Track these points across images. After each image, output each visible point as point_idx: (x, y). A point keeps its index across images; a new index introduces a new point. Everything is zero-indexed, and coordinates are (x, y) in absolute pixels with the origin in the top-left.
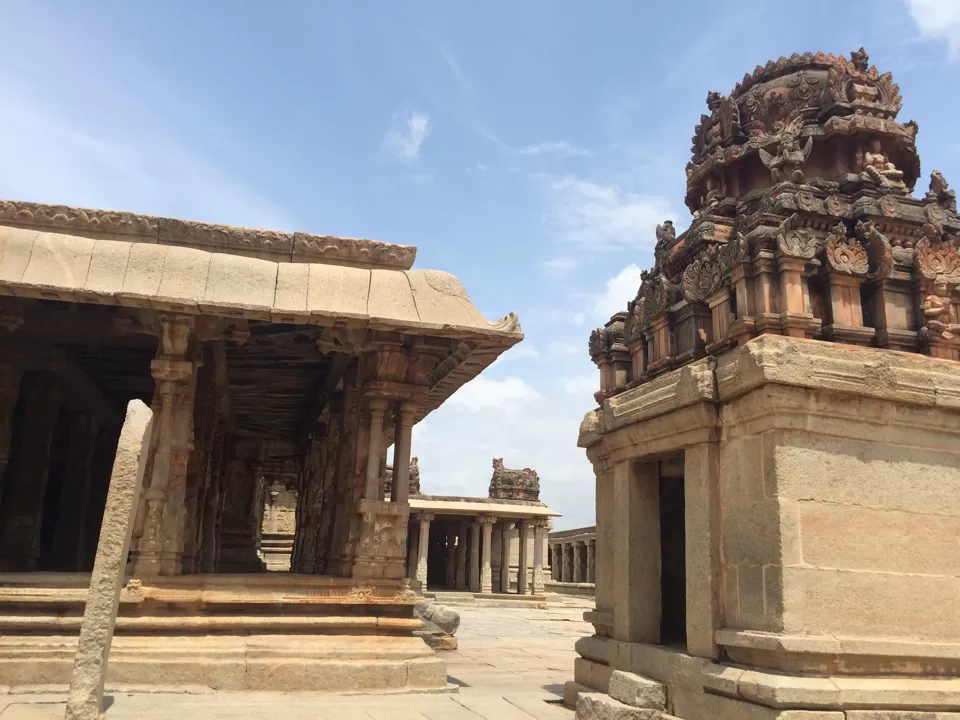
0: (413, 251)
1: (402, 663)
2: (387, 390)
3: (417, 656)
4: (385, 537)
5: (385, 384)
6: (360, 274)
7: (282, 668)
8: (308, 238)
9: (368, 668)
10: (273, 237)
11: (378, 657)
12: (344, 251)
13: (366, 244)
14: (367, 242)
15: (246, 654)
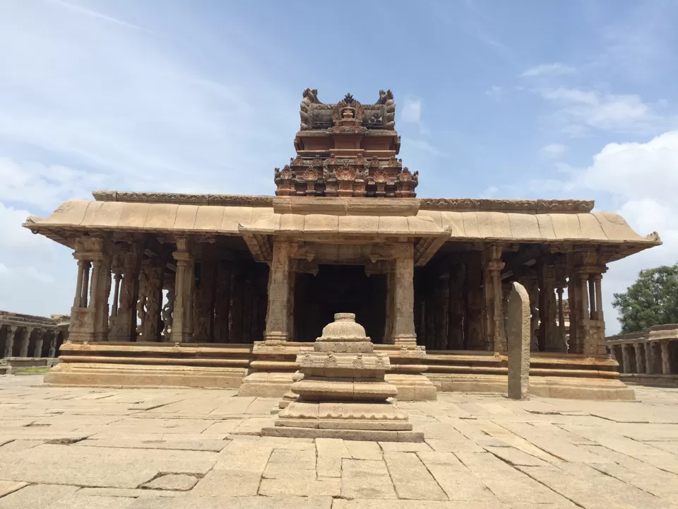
0: (593, 202)
1: (615, 389)
2: (589, 270)
3: (619, 387)
4: (595, 336)
5: (588, 267)
6: (573, 217)
7: (563, 389)
8: (544, 202)
9: (600, 391)
10: (528, 203)
11: (603, 387)
12: (561, 206)
13: (571, 201)
14: (571, 200)
15: (547, 384)
